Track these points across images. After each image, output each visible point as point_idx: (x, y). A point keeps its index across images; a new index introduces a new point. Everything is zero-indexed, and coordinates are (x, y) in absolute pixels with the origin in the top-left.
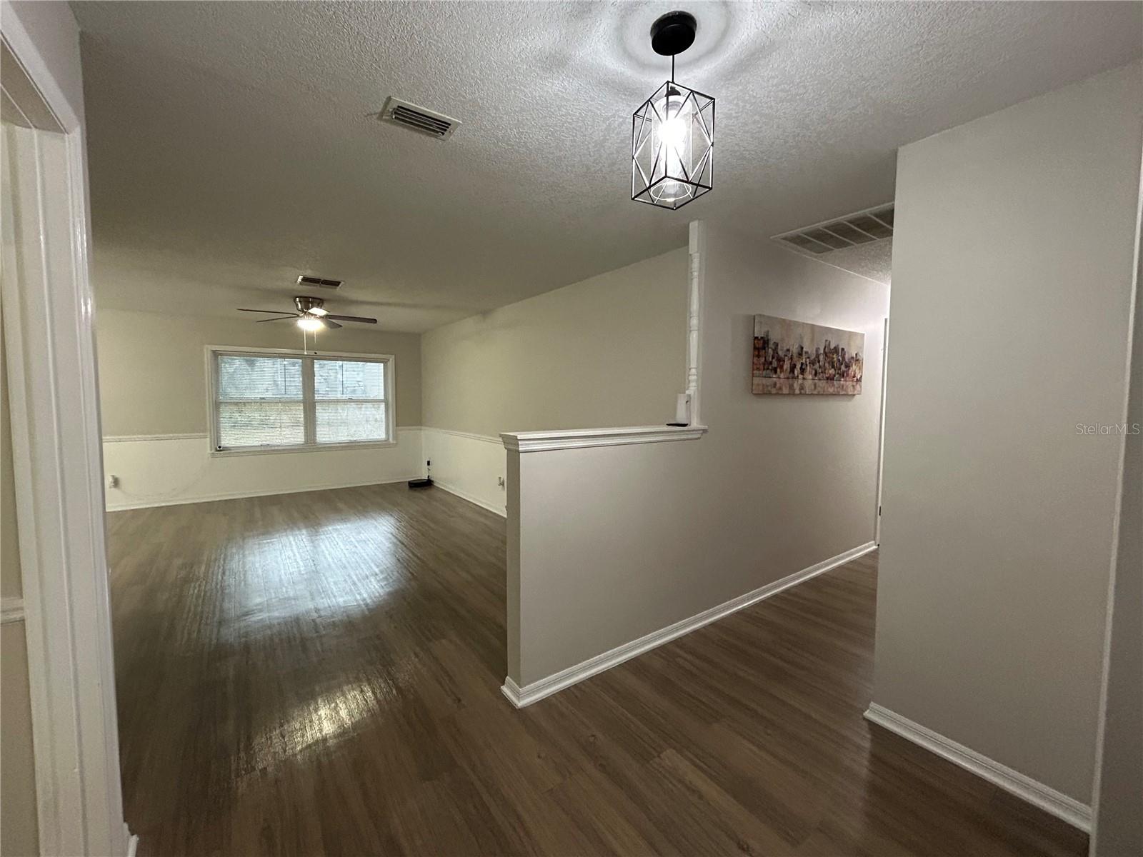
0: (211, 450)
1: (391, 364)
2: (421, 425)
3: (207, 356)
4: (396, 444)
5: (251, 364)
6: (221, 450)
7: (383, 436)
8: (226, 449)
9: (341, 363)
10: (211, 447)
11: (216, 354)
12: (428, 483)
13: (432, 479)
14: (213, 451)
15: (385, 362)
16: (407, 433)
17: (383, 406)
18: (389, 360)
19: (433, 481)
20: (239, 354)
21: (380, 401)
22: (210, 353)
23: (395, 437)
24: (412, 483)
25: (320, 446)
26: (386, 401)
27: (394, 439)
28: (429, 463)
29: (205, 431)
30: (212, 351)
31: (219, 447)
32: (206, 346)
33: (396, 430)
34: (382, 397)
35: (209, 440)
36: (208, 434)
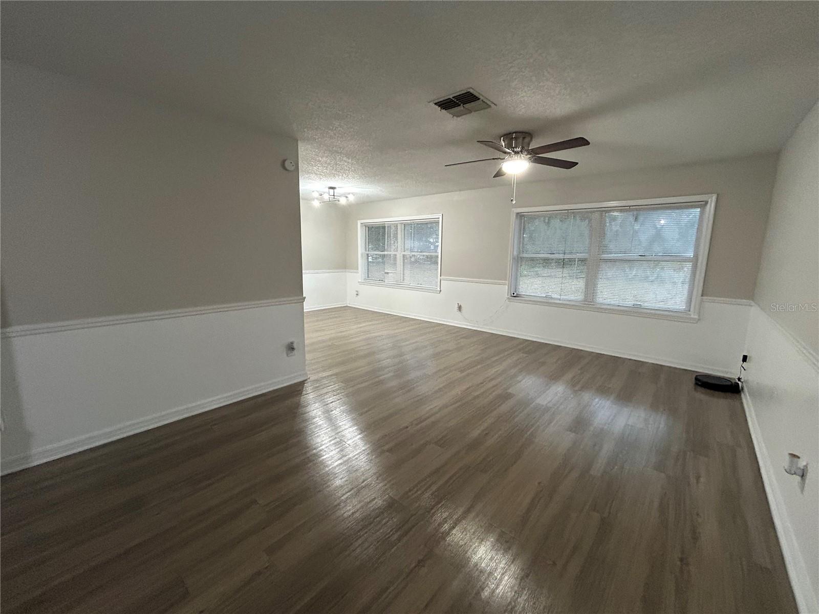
1: (711, 208)
3: (513, 217)
4: (699, 319)
5: (547, 222)
6: (514, 297)
7: (682, 307)
8: (519, 296)
10: (508, 293)
11: (521, 216)
12: (733, 389)
13: (744, 386)
14: (509, 296)
15: (703, 205)
16: (717, 306)
17: (689, 265)
18: (707, 203)
19: (743, 389)
21: (687, 259)
22: (514, 215)
23: (699, 308)
24: (699, 380)
25: (599, 306)
26: (695, 260)
27: (694, 311)
28: (745, 359)
29: (506, 280)
30: (518, 213)
31: (514, 294)
32: (513, 209)
33: (702, 301)
34: (691, 255)
35: (507, 286)
36: (507, 282)
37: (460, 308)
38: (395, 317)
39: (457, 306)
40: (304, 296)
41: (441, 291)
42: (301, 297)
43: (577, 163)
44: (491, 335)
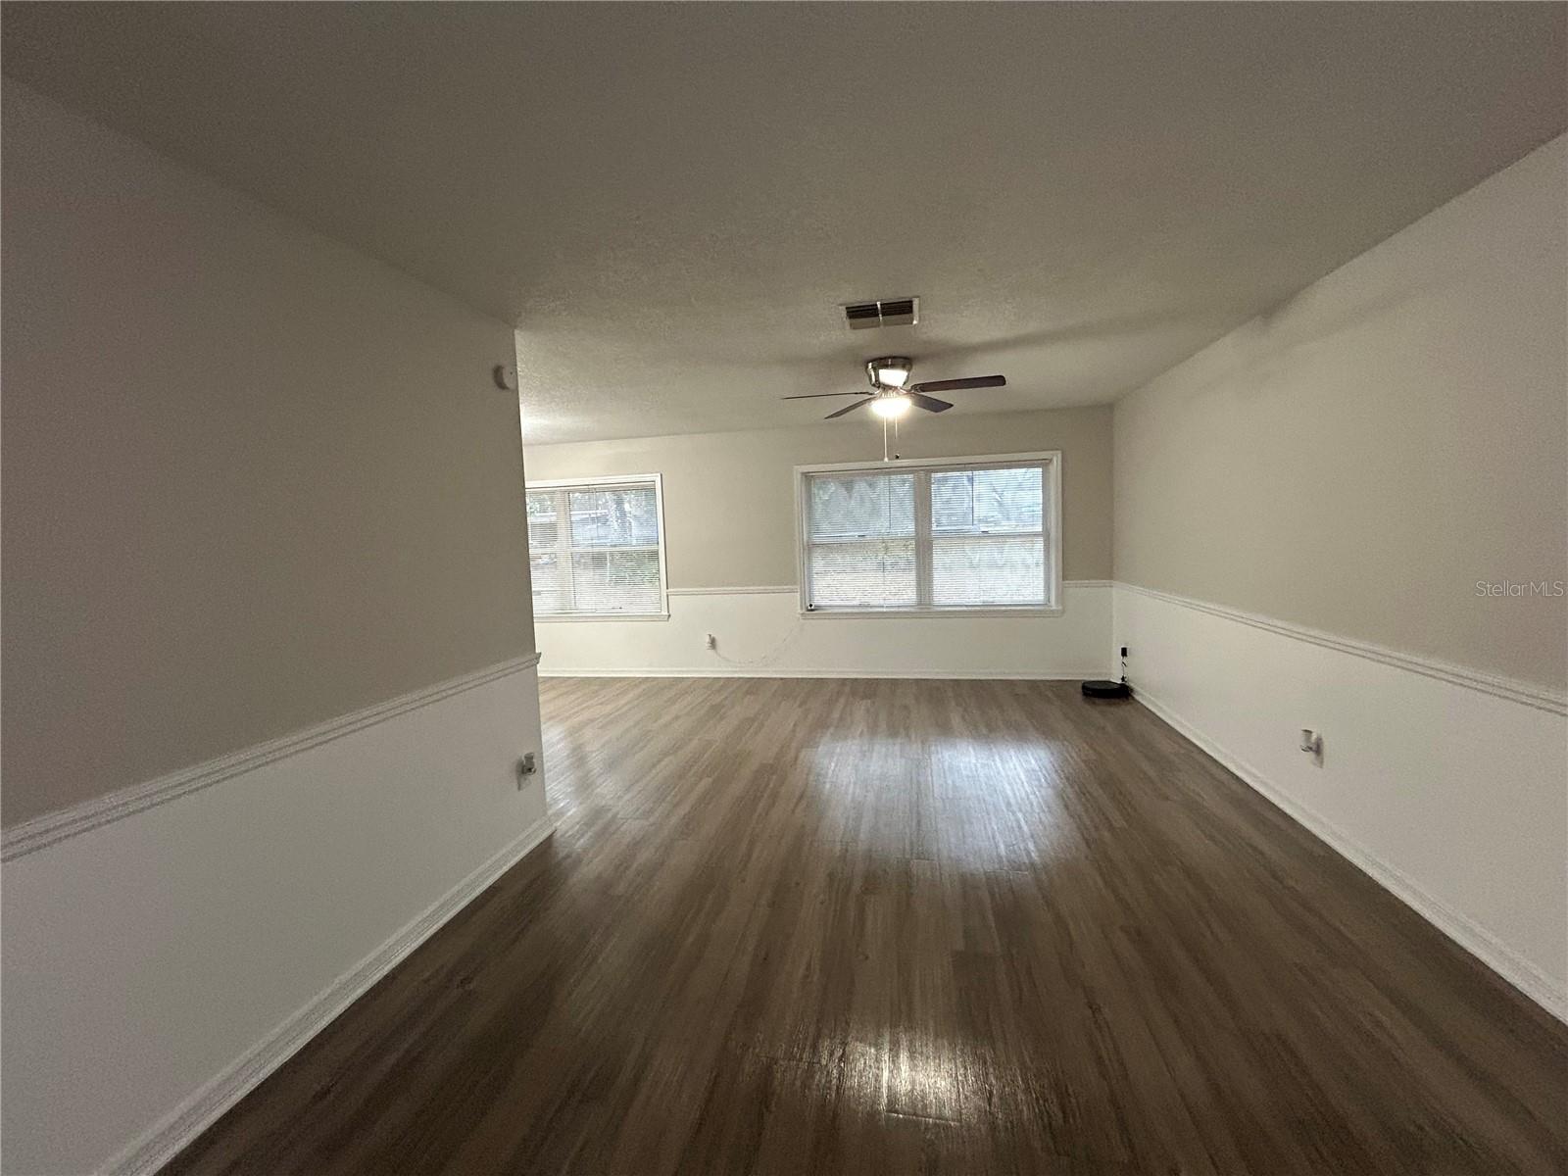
0: (802, 609)
1: (1056, 466)
2: (1111, 577)
3: (797, 479)
4: (1063, 612)
5: (849, 486)
6: (812, 610)
7: (1040, 597)
8: (818, 608)
9: (969, 473)
10: (801, 606)
11: (808, 477)
12: (1121, 692)
13: (1132, 685)
14: (804, 611)
15: (1044, 464)
16: (1083, 592)
17: (1040, 545)
18: (1051, 460)
19: (1132, 690)
20: (833, 475)
21: (1036, 535)
22: (799, 476)
23: (1061, 596)
24: (1088, 689)
25: (939, 609)
26: (1046, 534)
27: (1057, 602)
28: (1124, 652)
29: (795, 583)
30: (803, 474)
31: (811, 605)
32: (796, 467)
33: (1064, 587)
34: (1039, 528)
35: (798, 595)
36: (798, 587)
37: (713, 643)
38: (571, 681)
39: (707, 639)
40: (537, 651)
41: (669, 616)
42: (533, 656)
43: (952, 405)
44: (781, 682)
